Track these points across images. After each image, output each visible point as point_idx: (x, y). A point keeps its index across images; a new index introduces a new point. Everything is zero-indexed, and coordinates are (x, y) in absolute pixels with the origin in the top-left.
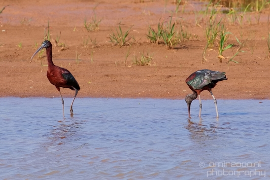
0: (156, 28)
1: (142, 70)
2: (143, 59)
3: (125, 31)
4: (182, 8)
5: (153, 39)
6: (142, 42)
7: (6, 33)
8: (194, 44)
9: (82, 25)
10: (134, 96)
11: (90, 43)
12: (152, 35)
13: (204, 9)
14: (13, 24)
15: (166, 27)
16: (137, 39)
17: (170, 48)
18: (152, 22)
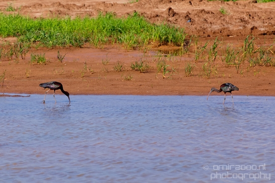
0: (134, 63)
1: (128, 82)
2: (129, 77)
3: (120, 65)
4: (146, 54)
5: (133, 68)
6: (128, 69)
7: (66, 66)
8: (152, 71)
9: (101, 62)
10: (125, 94)
11: (105, 70)
12: (133, 66)
13: (156, 55)
14: (70, 61)
15: (139, 63)
16: (126, 68)
17: (141, 72)
18: (133, 61)
